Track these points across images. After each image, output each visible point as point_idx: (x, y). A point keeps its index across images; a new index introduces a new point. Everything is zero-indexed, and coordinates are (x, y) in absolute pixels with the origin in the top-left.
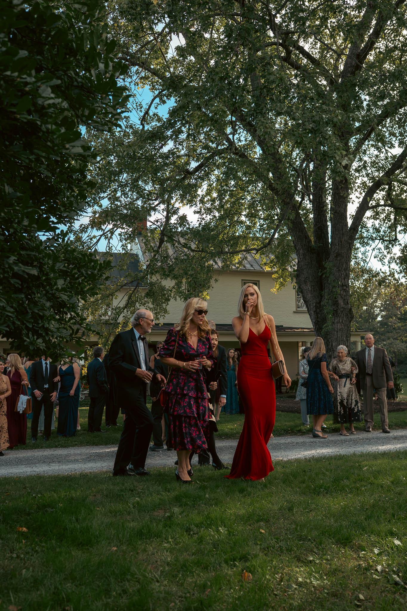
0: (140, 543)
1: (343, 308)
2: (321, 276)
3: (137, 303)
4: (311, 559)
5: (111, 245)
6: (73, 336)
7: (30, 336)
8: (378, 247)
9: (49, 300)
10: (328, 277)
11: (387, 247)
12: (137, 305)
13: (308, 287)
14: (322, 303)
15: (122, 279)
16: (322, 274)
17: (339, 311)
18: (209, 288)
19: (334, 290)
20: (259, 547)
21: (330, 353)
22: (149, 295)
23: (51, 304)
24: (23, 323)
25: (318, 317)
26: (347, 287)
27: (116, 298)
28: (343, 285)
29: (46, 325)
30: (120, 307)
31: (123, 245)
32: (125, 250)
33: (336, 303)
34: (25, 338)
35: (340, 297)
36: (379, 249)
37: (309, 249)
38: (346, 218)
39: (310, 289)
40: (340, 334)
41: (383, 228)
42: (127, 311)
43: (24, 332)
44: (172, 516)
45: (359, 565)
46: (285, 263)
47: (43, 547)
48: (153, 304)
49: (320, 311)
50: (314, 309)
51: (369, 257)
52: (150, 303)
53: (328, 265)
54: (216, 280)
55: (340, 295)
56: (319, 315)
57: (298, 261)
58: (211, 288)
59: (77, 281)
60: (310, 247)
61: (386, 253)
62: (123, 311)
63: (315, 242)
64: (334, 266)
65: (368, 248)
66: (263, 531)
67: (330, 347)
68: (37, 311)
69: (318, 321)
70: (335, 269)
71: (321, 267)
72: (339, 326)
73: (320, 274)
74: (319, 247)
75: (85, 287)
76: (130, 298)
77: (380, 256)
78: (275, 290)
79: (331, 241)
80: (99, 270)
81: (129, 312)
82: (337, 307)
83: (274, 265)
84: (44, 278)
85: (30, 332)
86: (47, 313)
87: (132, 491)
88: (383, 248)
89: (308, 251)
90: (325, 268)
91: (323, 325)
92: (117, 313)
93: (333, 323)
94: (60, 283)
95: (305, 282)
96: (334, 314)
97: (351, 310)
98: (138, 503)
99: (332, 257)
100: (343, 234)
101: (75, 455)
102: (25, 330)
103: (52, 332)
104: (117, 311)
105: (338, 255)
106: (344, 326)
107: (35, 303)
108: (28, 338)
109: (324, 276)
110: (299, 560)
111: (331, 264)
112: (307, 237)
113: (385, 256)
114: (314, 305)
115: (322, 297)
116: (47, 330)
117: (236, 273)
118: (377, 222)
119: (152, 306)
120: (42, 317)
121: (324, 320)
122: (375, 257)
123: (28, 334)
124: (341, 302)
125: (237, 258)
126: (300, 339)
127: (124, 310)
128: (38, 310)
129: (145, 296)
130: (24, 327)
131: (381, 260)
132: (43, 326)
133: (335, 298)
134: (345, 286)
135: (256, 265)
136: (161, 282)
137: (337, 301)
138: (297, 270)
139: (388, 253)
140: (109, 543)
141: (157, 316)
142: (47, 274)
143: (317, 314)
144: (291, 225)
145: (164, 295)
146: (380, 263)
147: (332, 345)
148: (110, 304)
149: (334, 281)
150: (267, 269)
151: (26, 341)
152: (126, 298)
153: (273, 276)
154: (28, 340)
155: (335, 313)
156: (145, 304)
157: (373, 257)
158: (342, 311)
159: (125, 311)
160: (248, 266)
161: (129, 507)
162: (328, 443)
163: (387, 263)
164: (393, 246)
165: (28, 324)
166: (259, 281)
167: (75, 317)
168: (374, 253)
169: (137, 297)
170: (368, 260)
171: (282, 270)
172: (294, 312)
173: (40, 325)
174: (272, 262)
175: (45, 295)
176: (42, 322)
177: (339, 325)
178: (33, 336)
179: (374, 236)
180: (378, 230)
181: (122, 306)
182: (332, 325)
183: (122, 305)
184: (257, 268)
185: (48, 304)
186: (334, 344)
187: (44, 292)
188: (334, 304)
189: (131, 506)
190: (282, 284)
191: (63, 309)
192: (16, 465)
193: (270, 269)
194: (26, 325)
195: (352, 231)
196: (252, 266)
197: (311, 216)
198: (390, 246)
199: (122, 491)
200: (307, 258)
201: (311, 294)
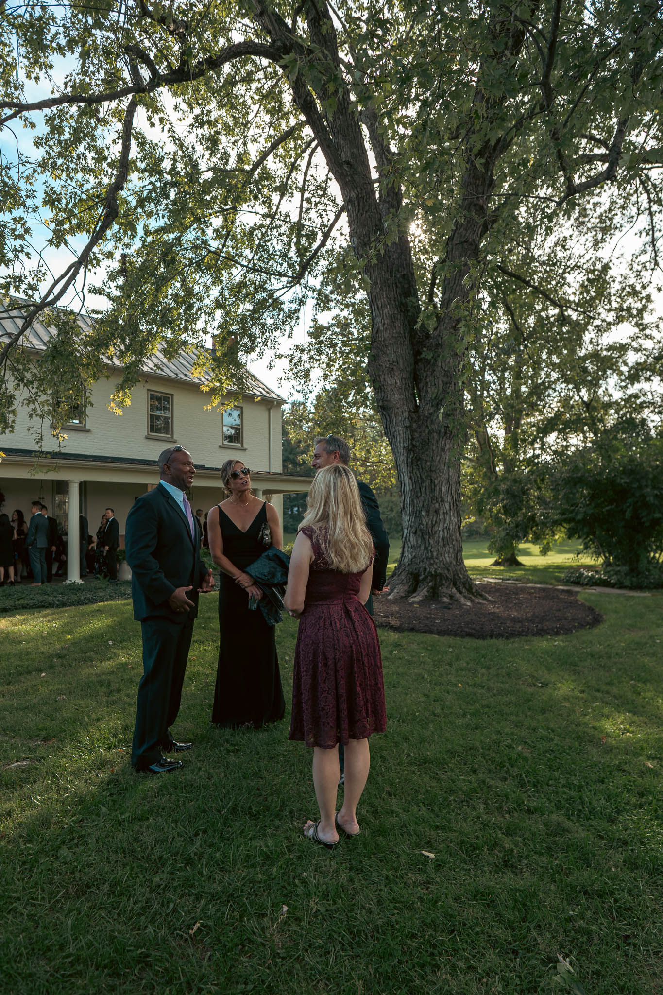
14: (421, 412)
21: (437, 505)
25: (413, 439)
37: (403, 309)
39: (399, 384)
49: (419, 427)
50: (406, 423)
56: (416, 435)
67: (437, 493)
69: (414, 446)
114: (406, 414)
143: (412, 431)
147: (441, 490)
166: (172, 395)
172: (220, 447)
186: (444, 490)
200: (398, 324)
201: (401, 394)
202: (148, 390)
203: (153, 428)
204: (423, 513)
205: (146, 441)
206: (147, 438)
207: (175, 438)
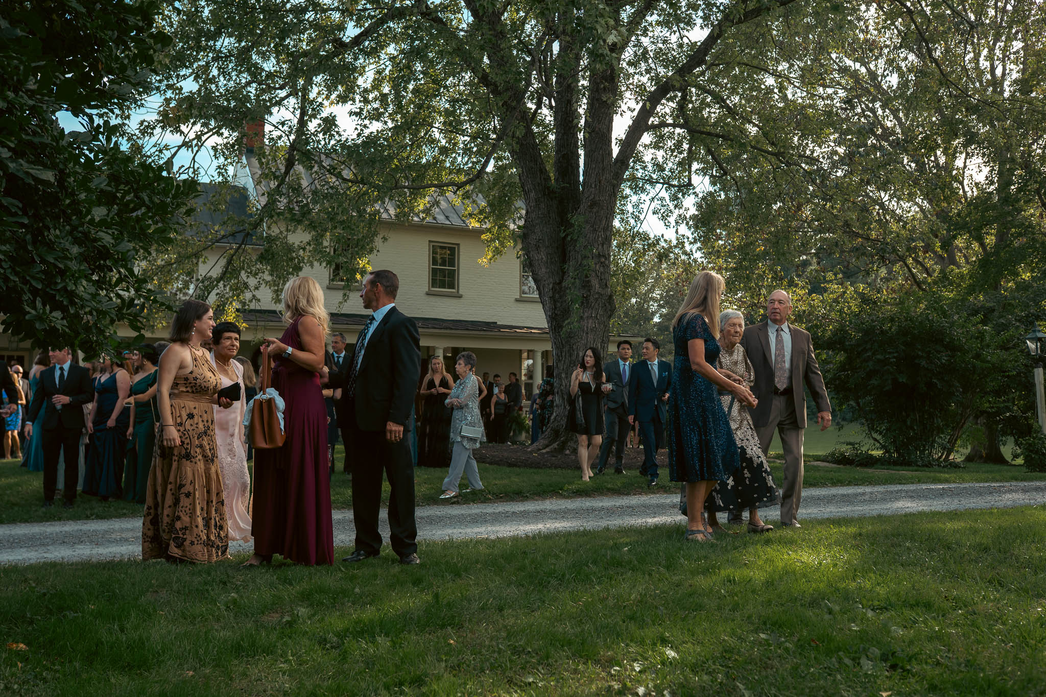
0: (236, 662)
1: (598, 293)
2: (564, 238)
3: (243, 272)
4: (531, 680)
5: (196, 166)
6: (124, 311)
7: (39, 304)
8: (660, 195)
9: (77, 241)
10: (576, 241)
11: (674, 198)
12: (243, 275)
13: (541, 256)
14: (564, 284)
15: (216, 228)
16: (567, 235)
17: (592, 299)
18: (371, 251)
19: (585, 262)
20: (443, 665)
22: (265, 259)
23: (82, 250)
24: (26, 282)
25: (556, 308)
26: (606, 259)
27: (204, 262)
28: (599, 256)
29: (71, 287)
30: (211, 278)
31: (219, 167)
32: (223, 176)
33: (586, 285)
34: (28, 309)
35: (594, 274)
36: (662, 199)
37: (547, 192)
38: (610, 142)
39: (545, 259)
40: (591, 336)
41: (670, 165)
42: (225, 286)
43: (27, 297)
44: (295, 621)
45: (610, 687)
46: (504, 216)
47: (57, 671)
48: (272, 275)
49: (561, 297)
50: (551, 294)
51: (645, 211)
52: (267, 273)
53: (577, 219)
54: (385, 239)
55: (595, 271)
56: (559, 305)
57: (527, 212)
58: (375, 251)
59: (134, 214)
60: (548, 188)
61: (672, 207)
62: (217, 285)
63: (556, 180)
64: (587, 222)
65: (643, 196)
66: (452, 642)
67: (574, 358)
68: (52, 261)
69: (556, 315)
70: (588, 227)
71: (564, 222)
72: (591, 324)
73: (563, 235)
74: (563, 188)
75: (149, 226)
76: (229, 262)
77: (662, 211)
78: (485, 260)
79: (584, 180)
80: (174, 197)
81: (228, 288)
82: (589, 291)
83: (485, 218)
84: (68, 201)
85: (38, 298)
86: (74, 266)
87: (225, 583)
88: (667, 198)
89: (544, 194)
90: (572, 225)
91: (564, 321)
92: (206, 287)
93: (582, 317)
94: (99, 213)
95: (537, 248)
96: (582, 303)
97: (610, 297)
98: (234, 602)
99: (583, 207)
100: (603, 170)
101: (122, 530)
102: (29, 294)
103: (81, 299)
104: (206, 283)
105: (594, 204)
106: (599, 323)
107: (50, 246)
108: (35, 308)
109: (569, 238)
110: (510, 681)
111: (581, 219)
112: (543, 171)
113: (671, 211)
114: (551, 286)
115: (564, 273)
116: (71, 295)
117: (422, 228)
118: (660, 154)
119: (269, 278)
120: (62, 273)
121: (566, 312)
122: (654, 213)
123: (34, 302)
124: (595, 283)
125: (422, 204)
126: (524, 346)
127: (218, 282)
128: (56, 259)
129: (257, 260)
130: (26, 288)
131: (664, 218)
132: (65, 288)
133: (586, 277)
134: (604, 256)
135: (455, 216)
136: (286, 237)
137: (589, 281)
138: (524, 227)
139: (676, 206)
140: (181, 664)
141: (278, 296)
142: (73, 194)
143: (555, 302)
144: (517, 148)
145: (292, 259)
146: (662, 222)
148: (193, 270)
149: (586, 247)
150: (474, 224)
151: (29, 313)
152: (223, 262)
153: (483, 237)
154: (33, 312)
155: (585, 302)
156: (256, 274)
157: (650, 212)
158: (597, 299)
159: (221, 284)
160: (441, 218)
161: (219, 609)
162: (565, 513)
163: (673, 223)
164: (683, 195)
165: (34, 283)
167: (126, 276)
168: (653, 205)
169: (244, 261)
170: (642, 217)
171: (499, 228)
172: (517, 300)
173: (59, 287)
174: (481, 212)
175: (71, 233)
176: (63, 280)
177: (590, 321)
178: (44, 305)
179: (654, 176)
180: (660, 168)
181: (215, 276)
182: (578, 322)
183: (216, 272)
184: (456, 222)
185: (75, 250)
187: (68, 228)
188: (584, 287)
189: (223, 607)
190: (497, 252)
191: (105, 261)
192: (10, 548)
193: (477, 225)
194: (31, 285)
195: (619, 164)
196: (447, 217)
197: (552, 137)
198: (680, 195)
199: (206, 584)
200: (542, 206)
201: (547, 268)
202: (430, 241)
203: (434, 283)
204: (563, 376)
205: (427, 297)
206: (427, 294)
207: (461, 292)
